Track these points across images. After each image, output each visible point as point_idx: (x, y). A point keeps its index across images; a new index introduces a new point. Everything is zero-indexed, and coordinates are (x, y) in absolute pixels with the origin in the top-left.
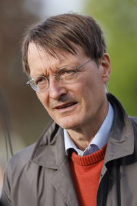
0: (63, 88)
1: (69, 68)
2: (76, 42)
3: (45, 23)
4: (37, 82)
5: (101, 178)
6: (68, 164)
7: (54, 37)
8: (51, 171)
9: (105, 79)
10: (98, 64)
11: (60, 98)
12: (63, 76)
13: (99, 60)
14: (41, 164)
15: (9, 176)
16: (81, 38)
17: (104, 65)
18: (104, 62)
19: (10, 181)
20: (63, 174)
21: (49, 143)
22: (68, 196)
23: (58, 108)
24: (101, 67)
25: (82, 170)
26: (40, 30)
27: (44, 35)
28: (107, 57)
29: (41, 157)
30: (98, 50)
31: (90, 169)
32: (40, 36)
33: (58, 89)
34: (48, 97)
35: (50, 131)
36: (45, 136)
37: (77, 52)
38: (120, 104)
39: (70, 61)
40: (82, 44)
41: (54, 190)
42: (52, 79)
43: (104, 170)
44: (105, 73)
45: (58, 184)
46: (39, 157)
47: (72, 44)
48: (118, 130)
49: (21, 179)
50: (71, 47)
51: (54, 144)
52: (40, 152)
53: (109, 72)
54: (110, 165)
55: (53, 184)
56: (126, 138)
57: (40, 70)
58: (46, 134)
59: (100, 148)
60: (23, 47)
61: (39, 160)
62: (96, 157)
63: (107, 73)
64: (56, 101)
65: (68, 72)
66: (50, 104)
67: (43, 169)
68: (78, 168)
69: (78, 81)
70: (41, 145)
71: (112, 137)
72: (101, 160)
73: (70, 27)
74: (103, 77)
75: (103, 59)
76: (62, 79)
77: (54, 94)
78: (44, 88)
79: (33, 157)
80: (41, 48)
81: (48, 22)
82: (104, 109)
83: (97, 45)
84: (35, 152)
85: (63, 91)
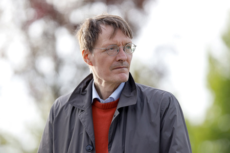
5: (114, 118)
6: (91, 108)
8: (80, 111)
21: (81, 93)
29: (75, 101)
35: (83, 86)
36: (79, 88)
46: (73, 100)
54: (120, 110)
79: (70, 100)
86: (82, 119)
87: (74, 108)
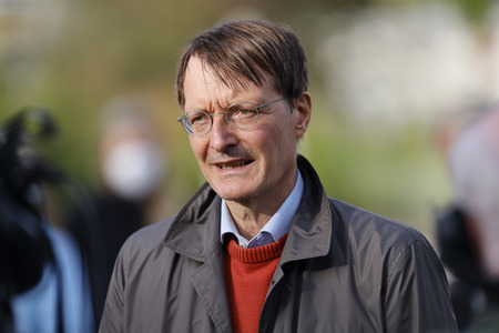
0: (232, 135)
1: (246, 106)
2: (264, 67)
3: (221, 29)
4: (194, 120)
5: (272, 287)
7: (230, 53)
8: (193, 265)
9: (299, 132)
10: (292, 106)
11: (226, 149)
12: (235, 117)
13: (294, 100)
14: (179, 250)
15: (124, 262)
16: (273, 62)
17: (300, 109)
18: (302, 105)
19: (126, 272)
20: (211, 272)
21: (196, 220)
22: (216, 307)
23: (220, 165)
24: (297, 113)
25: (242, 270)
26: (210, 39)
27: (216, 47)
28: (308, 97)
29: (181, 240)
30: (296, 84)
31: (254, 269)
32: (209, 49)
33: (225, 136)
34: (207, 146)
35: (199, 201)
36: (190, 208)
37: (262, 81)
38: (317, 175)
39: (250, 94)
40: (273, 71)
41: (195, 295)
42: (217, 118)
43: (279, 275)
44: (300, 123)
45: (202, 287)
46: (175, 240)
47: (258, 68)
48: (308, 216)
49: (144, 270)
50: (255, 74)
51: (203, 222)
52: (180, 232)
53: (307, 123)
54: (287, 267)
55: (195, 285)
56: (319, 228)
57: (202, 102)
58: (193, 204)
59: (276, 239)
60: (180, 63)
61: (177, 244)
62: (268, 251)
63: (304, 123)
64: (219, 154)
65: (244, 111)
66: (208, 157)
67: (181, 258)
68: (237, 267)
69: (259, 128)
70: (183, 221)
71: (297, 224)
72: (275, 258)
73: (258, 41)
74: (297, 128)
75: (302, 101)
76: (233, 121)
77: (217, 142)
78: (203, 130)
79: (167, 239)
80: (208, 67)
81: (226, 29)
82: (291, 179)
83: (296, 77)
84: (171, 230)
85: (231, 141)
86: (198, 285)
87: (177, 257)
